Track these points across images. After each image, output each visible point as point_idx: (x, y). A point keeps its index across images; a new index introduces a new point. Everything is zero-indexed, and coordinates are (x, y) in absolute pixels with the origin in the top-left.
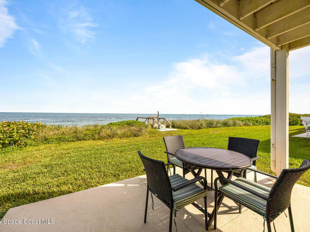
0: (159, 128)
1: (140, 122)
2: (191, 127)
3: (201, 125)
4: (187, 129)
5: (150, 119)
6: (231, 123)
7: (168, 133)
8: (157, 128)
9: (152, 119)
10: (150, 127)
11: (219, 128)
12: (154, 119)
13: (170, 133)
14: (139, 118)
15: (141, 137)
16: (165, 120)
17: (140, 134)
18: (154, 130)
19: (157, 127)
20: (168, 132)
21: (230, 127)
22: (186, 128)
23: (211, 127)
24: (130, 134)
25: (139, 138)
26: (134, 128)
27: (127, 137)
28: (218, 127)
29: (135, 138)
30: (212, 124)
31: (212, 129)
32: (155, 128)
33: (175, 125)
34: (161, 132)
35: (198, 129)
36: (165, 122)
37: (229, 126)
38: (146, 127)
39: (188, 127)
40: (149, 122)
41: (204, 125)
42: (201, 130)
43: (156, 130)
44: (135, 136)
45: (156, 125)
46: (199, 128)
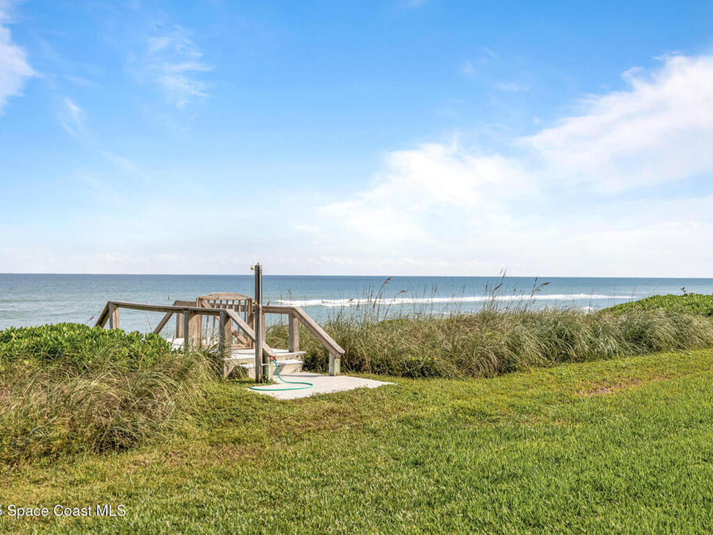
0: (262, 379)
1: (131, 339)
2: (460, 364)
3: (515, 346)
4: (438, 374)
5: (195, 318)
6: (664, 328)
7: (333, 411)
8: (252, 375)
9: (208, 312)
10: (204, 375)
11: (610, 363)
12: (228, 317)
13: (344, 414)
14: (118, 305)
15: (150, 456)
16: (296, 320)
17: (144, 429)
18: (235, 389)
19: (251, 366)
20: (328, 405)
21: (663, 356)
22: (427, 372)
23: (565, 358)
24: (65, 431)
25: (141, 458)
26: (94, 384)
27: (46, 454)
28: (603, 356)
29: (109, 464)
30: (570, 340)
31: (575, 366)
32: (237, 375)
33: (362, 351)
34: (283, 403)
35: (500, 372)
36: (296, 332)
37: (659, 349)
38: (182, 375)
39: (441, 363)
40: (194, 335)
41: (531, 346)
42: (516, 379)
43: (248, 389)
44: (108, 443)
45: (242, 356)
46: (506, 367)
